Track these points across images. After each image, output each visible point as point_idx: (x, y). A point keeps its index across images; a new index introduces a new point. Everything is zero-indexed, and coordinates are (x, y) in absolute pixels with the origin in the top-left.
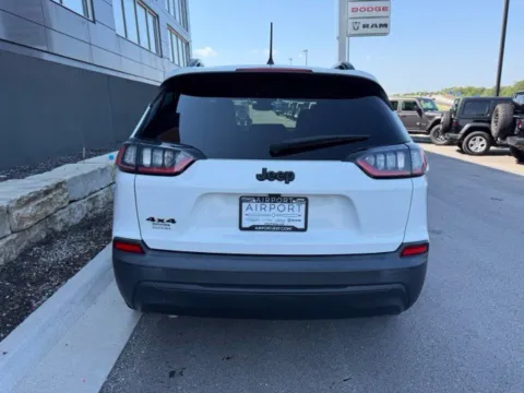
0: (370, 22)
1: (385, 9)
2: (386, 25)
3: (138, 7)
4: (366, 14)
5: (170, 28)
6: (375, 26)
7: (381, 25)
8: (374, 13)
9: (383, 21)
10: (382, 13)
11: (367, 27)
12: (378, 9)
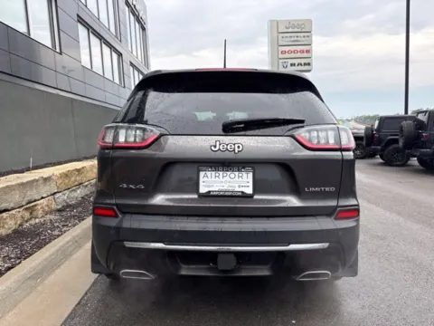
0: (296, 61)
1: (308, 51)
2: (309, 64)
3: (103, 45)
4: (293, 55)
5: (132, 64)
6: (300, 64)
7: (305, 64)
8: (299, 55)
9: (306, 61)
10: (305, 55)
11: (294, 65)
12: (302, 52)
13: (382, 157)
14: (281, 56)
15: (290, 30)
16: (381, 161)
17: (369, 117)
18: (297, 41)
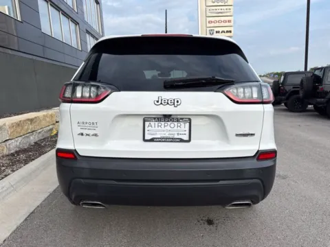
1: (229, 21)
2: (230, 31)
10: (227, 24)
11: (219, 32)
12: (225, 22)
13: (286, 105)
14: (208, 25)
15: (216, 4)
16: (285, 108)
17: (277, 74)
18: (221, 13)
